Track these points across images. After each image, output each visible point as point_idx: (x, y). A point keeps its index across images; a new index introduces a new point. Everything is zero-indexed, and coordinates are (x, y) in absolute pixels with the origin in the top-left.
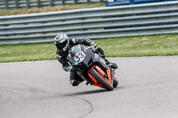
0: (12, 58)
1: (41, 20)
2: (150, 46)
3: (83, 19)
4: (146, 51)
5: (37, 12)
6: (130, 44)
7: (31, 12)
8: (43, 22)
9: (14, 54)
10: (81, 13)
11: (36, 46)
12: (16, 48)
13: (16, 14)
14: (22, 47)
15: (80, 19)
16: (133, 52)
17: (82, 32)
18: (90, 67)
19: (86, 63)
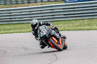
0: (13, 31)
1: (29, 10)
2: (89, 25)
3: (52, 10)
4: (87, 28)
5: (27, 6)
6: (78, 23)
7: (24, 6)
8: (30, 12)
9: (15, 29)
10: (51, 6)
11: (26, 25)
12: (16, 25)
13: (15, 7)
14: (19, 25)
15: (50, 10)
16: (79, 28)
17: (52, 17)
18: (49, 38)
19: (47, 36)
